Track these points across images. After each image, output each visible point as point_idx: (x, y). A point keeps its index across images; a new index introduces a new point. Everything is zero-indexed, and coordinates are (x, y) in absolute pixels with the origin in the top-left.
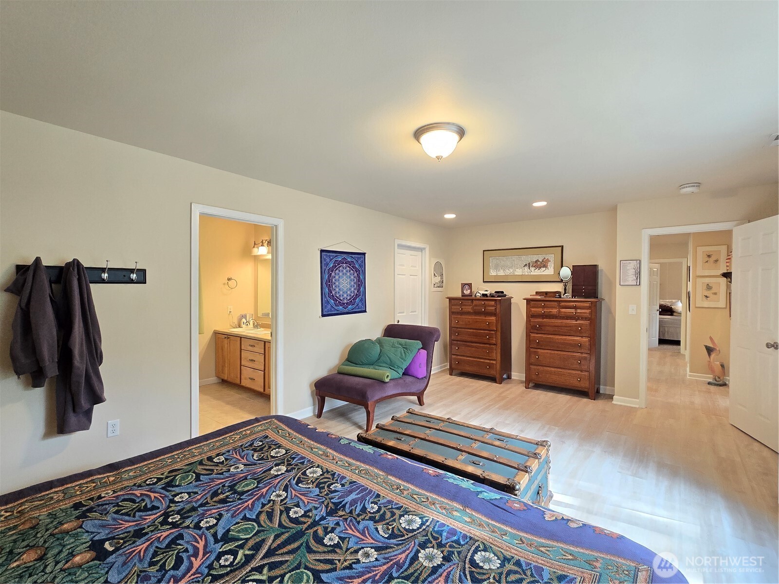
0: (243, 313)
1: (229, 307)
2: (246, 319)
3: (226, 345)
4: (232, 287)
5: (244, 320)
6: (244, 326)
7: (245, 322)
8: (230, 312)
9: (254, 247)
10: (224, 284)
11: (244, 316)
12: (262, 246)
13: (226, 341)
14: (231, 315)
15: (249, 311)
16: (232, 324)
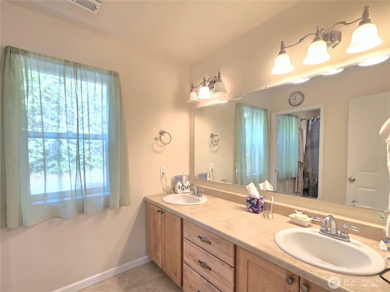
0: (179, 174)
1: (162, 168)
2: (182, 182)
3: (160, 223)
4: (165, 142)
5: (179, 184)
6: (179, 191)
7: (181, 185)
8: (163, 174)
9: (191, 91)
10: (156, 139)
11: (179, 179)
12: (203, 86)
13: (159, 215)
14: (164, 177)
15: (184, 171)
16: (165, 188)
